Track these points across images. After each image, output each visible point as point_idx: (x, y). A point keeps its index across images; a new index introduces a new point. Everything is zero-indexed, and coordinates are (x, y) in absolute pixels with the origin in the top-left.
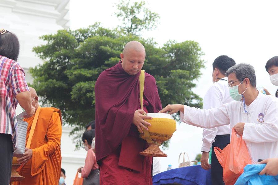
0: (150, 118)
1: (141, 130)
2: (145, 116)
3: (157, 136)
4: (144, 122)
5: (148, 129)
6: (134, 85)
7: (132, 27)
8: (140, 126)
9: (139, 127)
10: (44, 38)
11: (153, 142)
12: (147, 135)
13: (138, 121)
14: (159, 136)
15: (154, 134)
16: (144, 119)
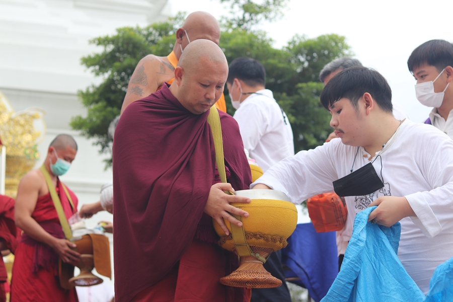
0: (245, 202)
1: (223, 227)
2: (234, 196)
3: (262, 240)
4: (232, 210)
5: (240, 224)
6: (199, 132)
7: (244, 17)
8: (222, 218)
9: (220, 221)
10: (97, 42)
11: (252, 254)
12: (238, 237)
13: (216, 207)
14: (267, 240)
15: (255, 235)
16: (230, 203)
